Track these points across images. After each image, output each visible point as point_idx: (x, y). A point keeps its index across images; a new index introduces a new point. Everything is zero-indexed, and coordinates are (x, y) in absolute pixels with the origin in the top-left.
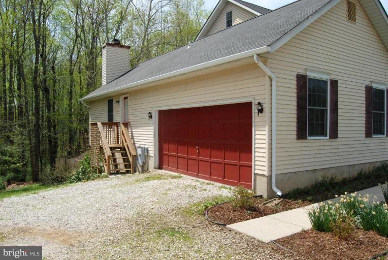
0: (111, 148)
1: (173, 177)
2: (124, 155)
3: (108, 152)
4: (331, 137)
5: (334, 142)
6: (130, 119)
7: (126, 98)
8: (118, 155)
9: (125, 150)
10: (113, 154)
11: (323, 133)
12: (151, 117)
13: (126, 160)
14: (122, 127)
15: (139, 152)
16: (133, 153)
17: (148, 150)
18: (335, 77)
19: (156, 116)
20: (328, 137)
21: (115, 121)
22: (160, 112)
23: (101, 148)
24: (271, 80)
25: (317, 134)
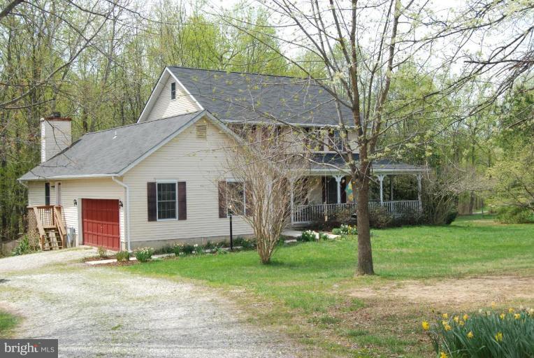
0: (45, 229)
1: (87, 249)
2: (57, 235)
3: (42, 232)
4: (179, 219)
5: (183, 222)
6: (63, 204)
7: (59, 184)
8: (52, 234)
9: (58, 231)
10: (48, 234)
11: (174, 216)
12: (76, 203)
13: (59, 239)
14: (55, 210)
15: (69, 231)
16: (64, 233)
17: (74, 230)
18: (182, 180)
19: (80, 203)
20: (177, 219)
21: (51, 205)
22: (83, 200)
23: (37, 229)
24: (125, 188)
25: (169, 217)
